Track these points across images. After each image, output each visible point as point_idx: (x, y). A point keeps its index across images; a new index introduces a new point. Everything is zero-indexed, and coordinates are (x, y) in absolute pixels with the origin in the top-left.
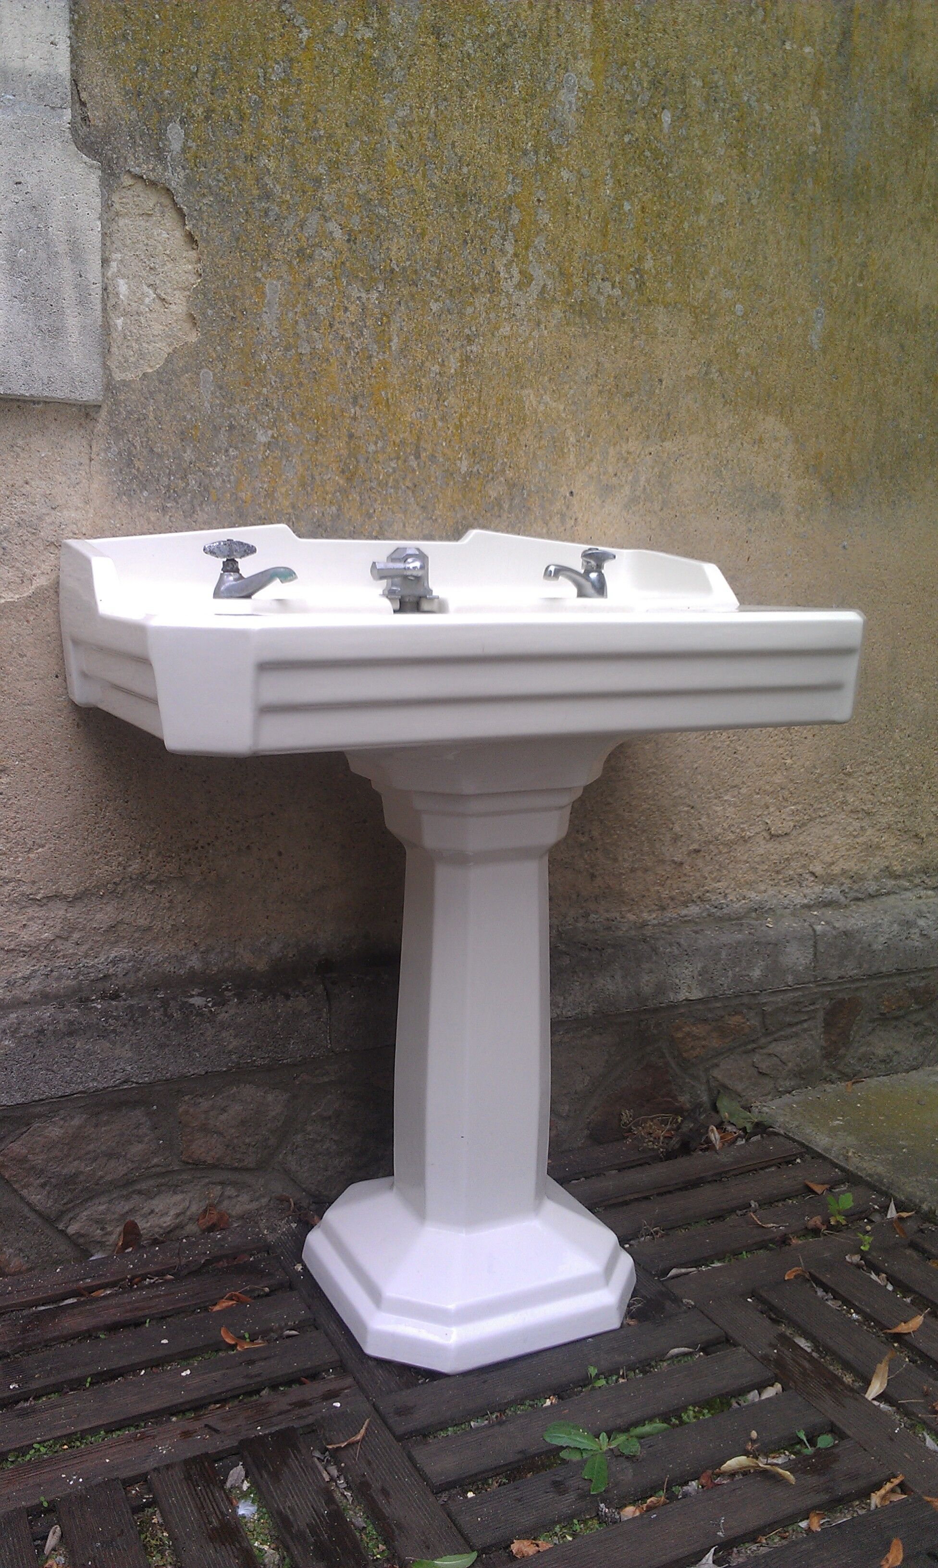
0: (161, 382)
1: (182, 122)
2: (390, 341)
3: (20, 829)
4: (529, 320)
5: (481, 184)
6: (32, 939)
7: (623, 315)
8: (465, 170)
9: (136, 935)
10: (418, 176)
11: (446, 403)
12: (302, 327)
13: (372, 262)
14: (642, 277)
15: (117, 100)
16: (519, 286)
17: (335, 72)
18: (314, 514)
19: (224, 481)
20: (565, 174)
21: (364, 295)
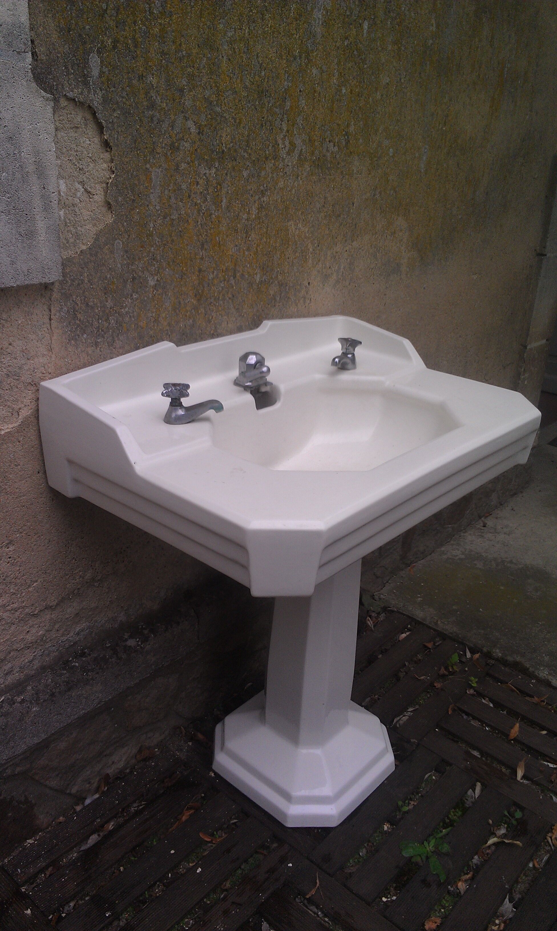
0: (91, 255)
1: (99, 52)
2: (222, 201)
4: (293, 175)
5: (271, 83)
7: (338, 164)
8: (263, 73)
10: (239, 81)
11: (250, 239)
12: (173, 200)
13: (212, 147)
14: (348, 137)
16: (288, 153)
18: (180, 327)
19: (130, 316)
20: (314, 71)
21: (207, 172)
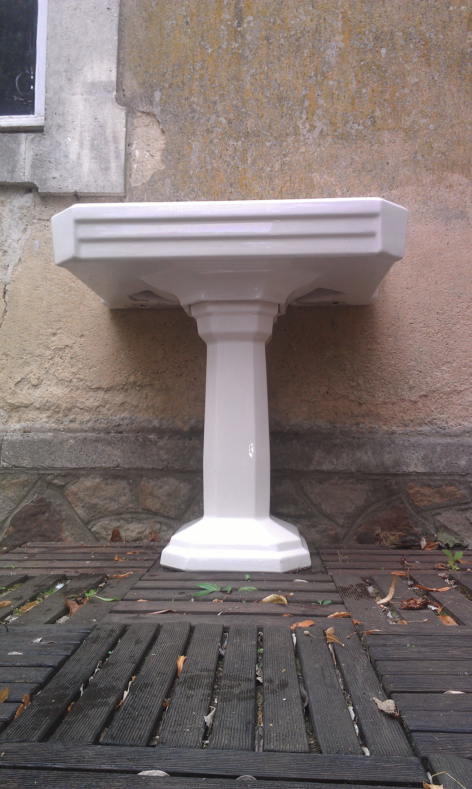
0: (149, 185)
1: (160, 90)
2: (247, 160)
3: (87, 359)
4: (315, 144)
5: (289, 93)
6: (90, 405)
7: (365, 136)
8: (282, 88)
9: (132, 409)
10: (260, 94)
11: (274, 183)
12: (208, 159)
13: (239, 130)
14: (374, 119)
15: (136, 87)
16: (309, 131)
17: (223, 61)
20: (331, 83)
21: (235, 143)
